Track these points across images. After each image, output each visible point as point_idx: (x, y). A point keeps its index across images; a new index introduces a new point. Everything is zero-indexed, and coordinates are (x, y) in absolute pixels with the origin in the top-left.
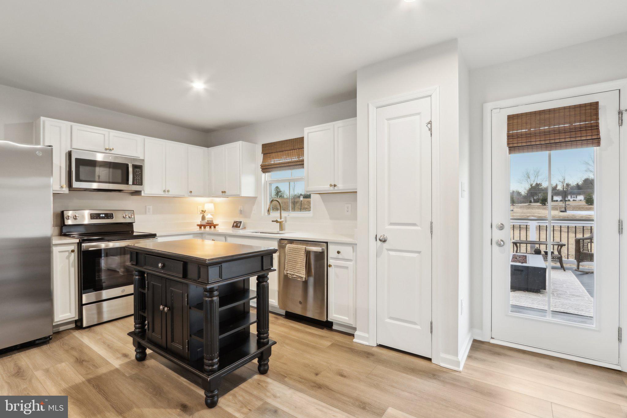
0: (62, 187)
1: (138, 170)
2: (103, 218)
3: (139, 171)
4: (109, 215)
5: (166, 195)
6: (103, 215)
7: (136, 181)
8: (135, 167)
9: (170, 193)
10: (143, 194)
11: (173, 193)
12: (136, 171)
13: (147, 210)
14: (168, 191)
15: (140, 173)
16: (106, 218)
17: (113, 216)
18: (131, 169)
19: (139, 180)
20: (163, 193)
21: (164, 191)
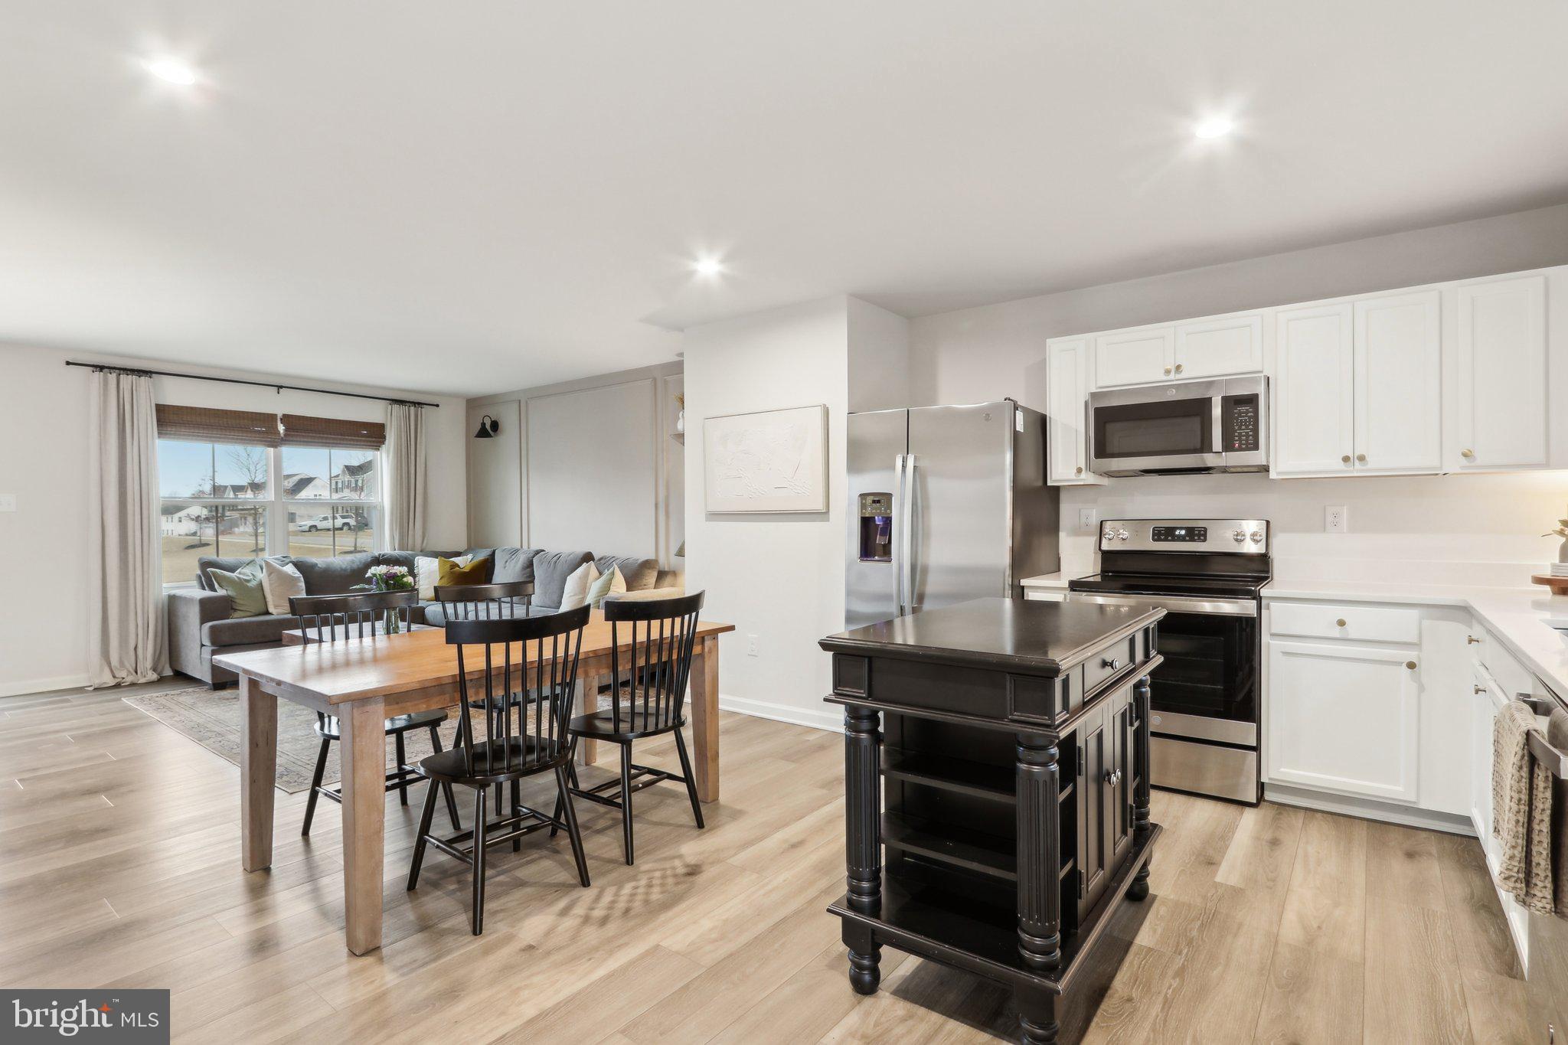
0: (1079, 470)
1: (1243, 409)
2: (1182, 539)
3: (1247, 412)
4: (1197, 532)
5: (1356, 470)
6: (1183, 532)
7: (1240, 440)
8: (1230, 402)
9: (1369, 466)
10: (1273, 475)
11: (1380, 462)
12: (1240, 413)
13: (1330, 519)
14: (1362, 458)
15: (1250, 417)
16: (1187, 538)
17: (1205, 535)
18: (1217, 412)
19: (1247, 435)
20: (1341, 465)
21: (1346, 459)
